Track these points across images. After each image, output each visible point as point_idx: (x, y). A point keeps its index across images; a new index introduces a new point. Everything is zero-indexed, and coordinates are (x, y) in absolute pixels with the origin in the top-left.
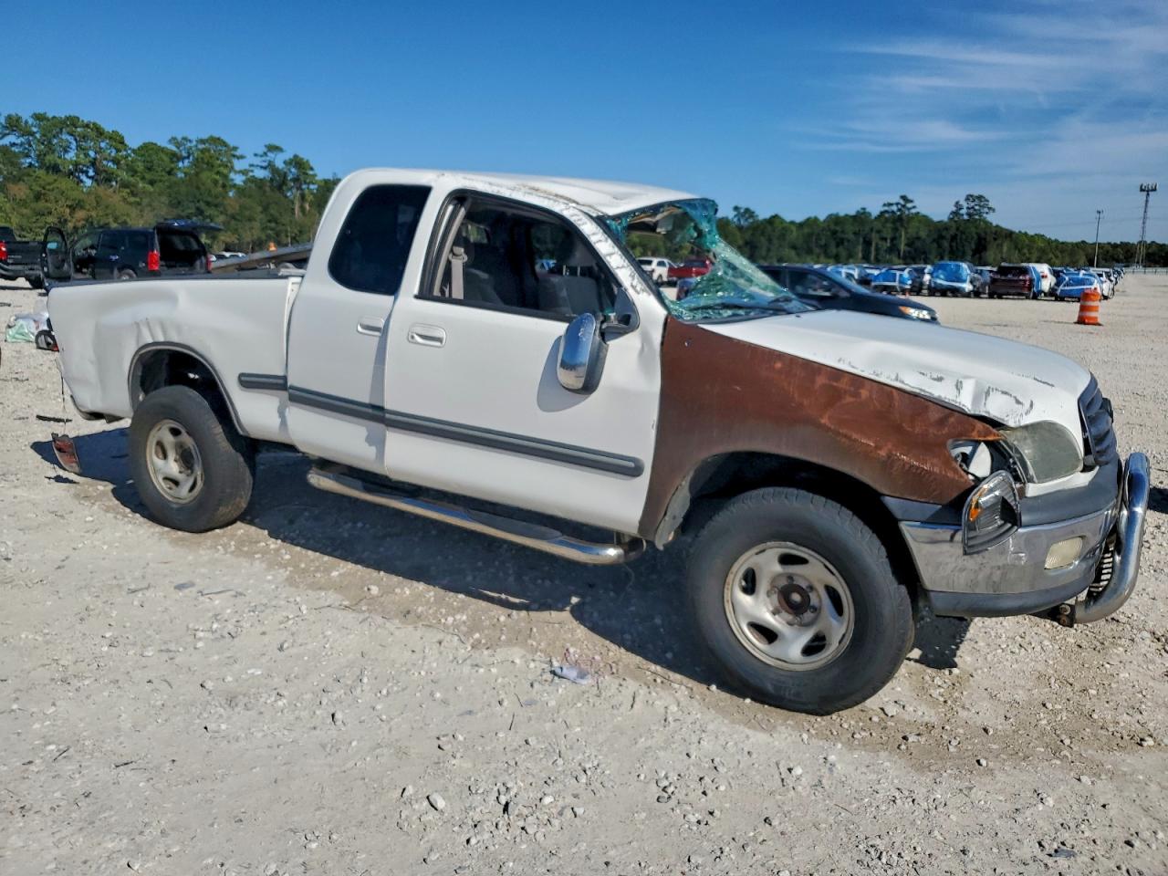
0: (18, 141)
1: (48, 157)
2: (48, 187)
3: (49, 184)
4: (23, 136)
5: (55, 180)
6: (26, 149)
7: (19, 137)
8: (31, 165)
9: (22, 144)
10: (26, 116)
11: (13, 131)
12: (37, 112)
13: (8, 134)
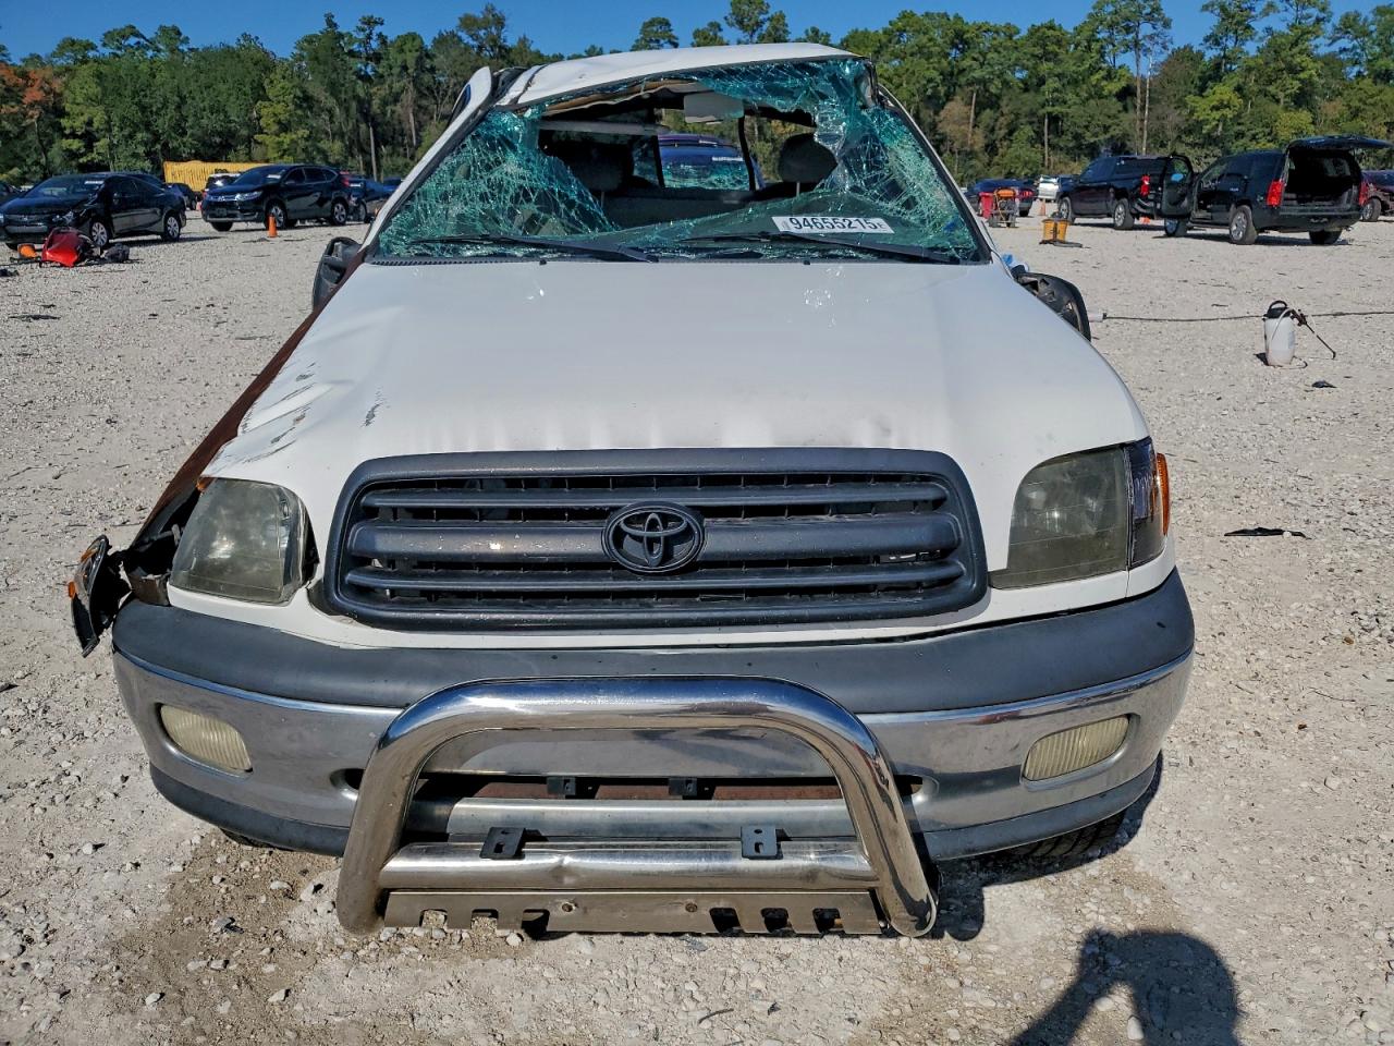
0: (1350, 46)
1: (1381, 62)
2: (1370, 101)
3: (1372, 96)
4: (1356, 38)
5: (1381, 91)
6: (1357, 53)
7: (1352, 40)
8: (1359, 74)
9: (1354, 47)
10: (1366, 12)
11: (1347, 32)
12: (1381, 4)
13: (1339, 38)
